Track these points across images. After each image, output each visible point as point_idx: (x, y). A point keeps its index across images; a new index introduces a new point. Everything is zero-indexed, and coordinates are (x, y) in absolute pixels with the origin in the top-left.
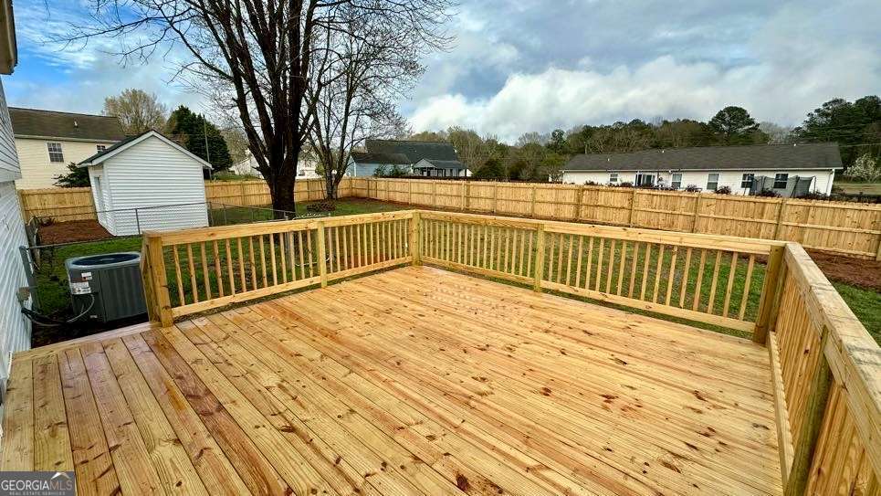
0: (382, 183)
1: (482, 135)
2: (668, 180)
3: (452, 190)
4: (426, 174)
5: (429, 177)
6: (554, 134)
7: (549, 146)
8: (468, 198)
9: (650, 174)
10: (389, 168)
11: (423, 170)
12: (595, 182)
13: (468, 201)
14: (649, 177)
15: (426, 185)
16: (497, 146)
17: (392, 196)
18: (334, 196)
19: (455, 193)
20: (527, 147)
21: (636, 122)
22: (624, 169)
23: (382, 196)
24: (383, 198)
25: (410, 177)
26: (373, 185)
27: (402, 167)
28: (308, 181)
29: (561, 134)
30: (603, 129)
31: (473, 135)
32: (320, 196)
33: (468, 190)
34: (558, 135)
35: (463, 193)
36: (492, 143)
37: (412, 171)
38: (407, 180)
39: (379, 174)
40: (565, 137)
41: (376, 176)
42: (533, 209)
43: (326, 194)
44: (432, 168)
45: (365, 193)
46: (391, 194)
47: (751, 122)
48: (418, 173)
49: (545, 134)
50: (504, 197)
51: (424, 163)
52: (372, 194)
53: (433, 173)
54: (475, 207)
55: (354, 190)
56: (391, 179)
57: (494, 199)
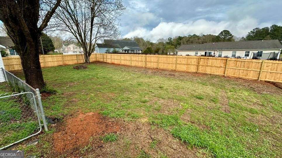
0: (109, 56)
1: (145, 39)
2: (217, 54)
3: (139, 58)
4: (127, 52)
5: (128, 53)
6: (169, 39)
7: (167, 43)
8: (146, 62)
9: (210, 51)
10: (112, 50)
11: (126, 50)
12: (190, 55)
13: (146, 64)
14: (210, 53)
15: (127, 57)
16: (150, 43)
17: (113, 61)
18: (88, 61)
19: (140, 60)
20: (160, 43)
21: (194, 35)
22: (200, 50)
23: (109, 61)
24: (109, 62)
25: (121, 53)
26: (105, 57)
27: (117, 49)
28: (77, 55)
29: (171, 39)
30: (185, 37)
31: (142, 39)
32: (82, 61)
33: (146, 59)
34: (170, 39)
35: (144, 60)
36: (148, 42)
37: (122, 51)
38: (119, 54)
39: (108, 52)
40: (172, 40)
41: (106, 53)
42: (176, 67)
43: (84, 61)
44: (129, 50)
45: (102, 60)
46: (113, 60)
47: (231, 35)
48: (124, 52)
49: (166, 39)
50: (162, 62)
51: (126, 48)
52: (105, 61)
53: (130, 52)
54: (149, 66)
55: (98, 59)
56: (112, 54)
57: (158, 62)
